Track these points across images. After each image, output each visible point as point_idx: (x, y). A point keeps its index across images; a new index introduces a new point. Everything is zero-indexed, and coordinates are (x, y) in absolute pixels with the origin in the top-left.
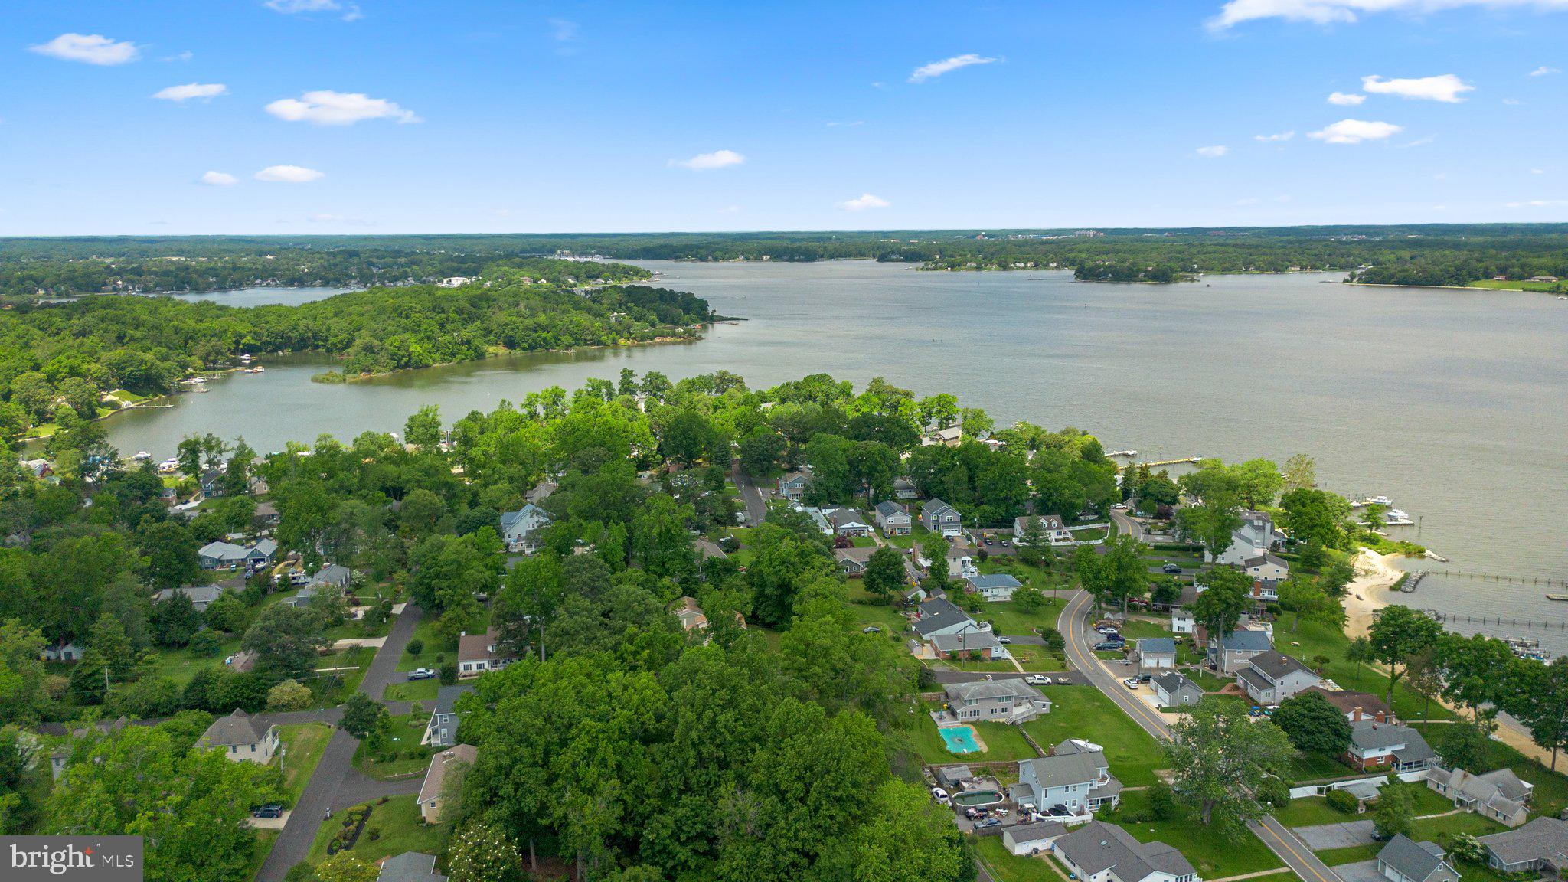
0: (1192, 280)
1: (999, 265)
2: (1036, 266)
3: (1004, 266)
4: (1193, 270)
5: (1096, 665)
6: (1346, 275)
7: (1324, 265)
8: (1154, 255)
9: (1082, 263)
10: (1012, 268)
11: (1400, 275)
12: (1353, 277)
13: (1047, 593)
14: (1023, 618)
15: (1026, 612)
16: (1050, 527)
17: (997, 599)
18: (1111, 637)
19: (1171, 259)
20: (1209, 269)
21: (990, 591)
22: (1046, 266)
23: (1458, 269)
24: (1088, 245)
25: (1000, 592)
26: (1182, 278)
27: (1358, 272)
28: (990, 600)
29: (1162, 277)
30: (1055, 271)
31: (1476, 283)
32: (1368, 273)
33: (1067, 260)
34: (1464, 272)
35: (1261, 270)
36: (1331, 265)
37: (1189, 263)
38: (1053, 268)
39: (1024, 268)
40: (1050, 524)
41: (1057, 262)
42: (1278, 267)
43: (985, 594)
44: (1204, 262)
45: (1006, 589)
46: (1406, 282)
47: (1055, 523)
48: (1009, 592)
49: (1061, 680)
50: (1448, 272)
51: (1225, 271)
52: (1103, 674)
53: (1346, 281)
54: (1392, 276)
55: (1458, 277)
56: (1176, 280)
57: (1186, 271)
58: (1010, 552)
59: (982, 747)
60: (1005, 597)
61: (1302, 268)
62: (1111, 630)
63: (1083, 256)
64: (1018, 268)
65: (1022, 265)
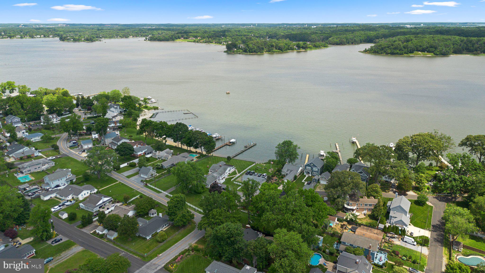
0: (100, 41)
1: (30, 36)
2: (45, 36)
3: (32, 37)
4: (100, 38)
5: (70, 151)
6: (144, 38)
7: (139, 36)
8: (87, 33)
9: (62, 36)
10: (35, 38)
11: (158, 38)
12: (146, 39)
13: (53, 136)
14: (46, 144)
15: (47, 142)
16: (53, 118)
17: (36, 141)
18: (74, 143)
19: (92, 34)
20: (105, 37)
21: (33, 139)
22: (48, 37)
23: (172, 36)
24: (63, 29)
25: (37, 138)
26: (97, 40)
27: (148, 38)
28: (34, 141)
29: (90, 40)
30: (52, 38)
31: (177, 40)
32: (150, 37)
33: (56, 34)
34: (174, 37)
35: (121, 37)
36: (141, 36)
37: (98, 35)
38: (51, 37)
39: (40, 37)
40: (53, 117)
41: (53, 35)
42: (126, 36)
43: (32, 140)
44: (104, 35)
45: (39, 137)
46: (160, 40)
47: (55, 116)
48: (40, 138)
49: (58, 157)
50: (170, 37)
51: (110, 38)
52: (71, 153)
53: (145, 40)
54: (156, 38)
55: (172, 39)
56: (95, 41)
57: (98, 38)
58: (40, 127)
59: (33, 178)
60: (39, 139)
61: (133, 36)
62: (74, 141)
63: (62, 33)
64: (38, 38)
65: (39, 36)
